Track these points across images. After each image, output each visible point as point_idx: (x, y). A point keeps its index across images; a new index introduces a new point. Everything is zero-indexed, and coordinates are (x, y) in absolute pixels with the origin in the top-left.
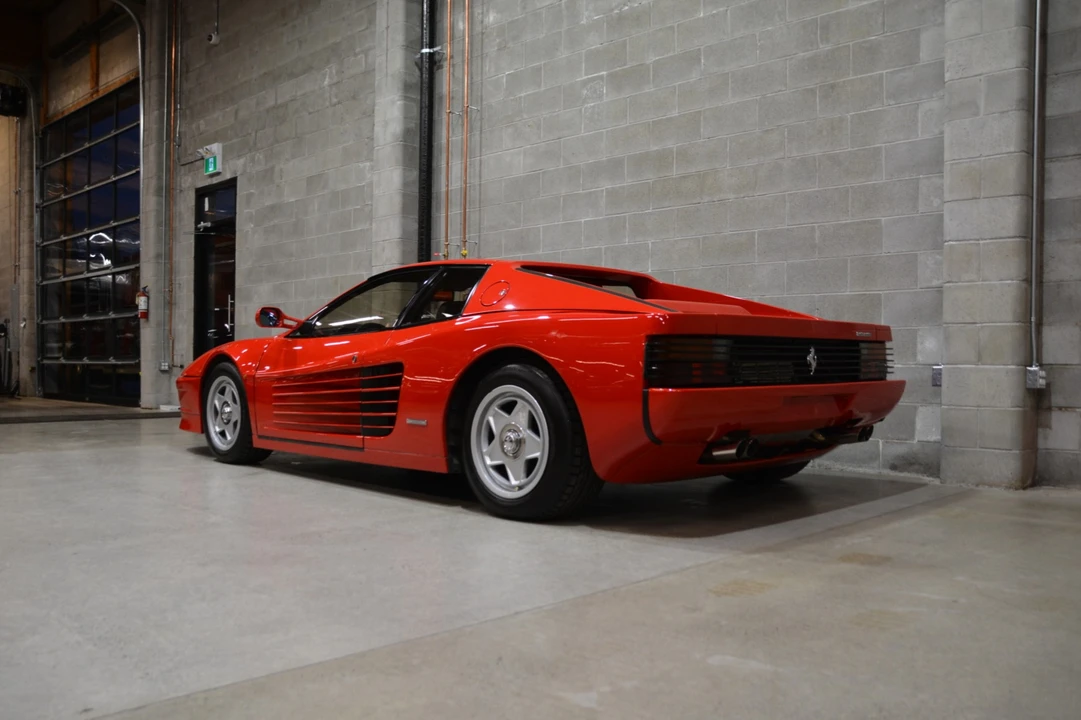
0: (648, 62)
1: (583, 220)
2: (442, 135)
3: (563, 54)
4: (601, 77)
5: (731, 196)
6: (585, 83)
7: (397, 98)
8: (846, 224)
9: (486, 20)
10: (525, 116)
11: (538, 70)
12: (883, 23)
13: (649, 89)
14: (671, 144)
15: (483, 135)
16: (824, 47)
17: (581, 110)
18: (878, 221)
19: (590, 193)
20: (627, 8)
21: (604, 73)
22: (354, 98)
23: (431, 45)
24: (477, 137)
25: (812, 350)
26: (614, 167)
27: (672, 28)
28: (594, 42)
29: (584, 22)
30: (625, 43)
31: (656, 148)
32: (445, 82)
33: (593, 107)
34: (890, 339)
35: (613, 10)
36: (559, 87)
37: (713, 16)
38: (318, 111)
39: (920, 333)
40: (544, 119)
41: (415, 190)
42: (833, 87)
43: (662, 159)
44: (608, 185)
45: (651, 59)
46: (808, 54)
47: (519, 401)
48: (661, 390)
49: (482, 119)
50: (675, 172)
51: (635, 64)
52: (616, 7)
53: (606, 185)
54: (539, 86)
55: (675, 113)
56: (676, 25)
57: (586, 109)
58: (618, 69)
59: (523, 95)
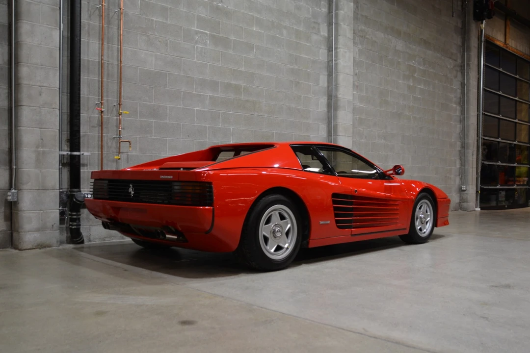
0: (231, 38)
1: (196, 109)
3: (183, 9)
4: (206, 34)
5: (266, 115)
6: (197, 33)
10: (156, 34)
13: (231, 52)
14: (242, 83)
16: (296, 67)
17: (194, 47)
18: (310, 136)
19: (200, 94)
20: (220, 5)
21: (208, 32)
26: (214, 85)
27: (242, 28)
28: (203, 12)
30: (219, 23)
31: (234, 83)
33: (202, 48)
36: (181, 27)
40: (170, 41)
42: (298, 83)
43: (237, 89)
46: (291, 67)
50: (243, 97)
51: (224, 36)
53: (209, 93)
54: (167, 19)
55: (243, 69)
56: (244, 27)
57: (197, 47)
58: (215, 34)
59: (155, 19)
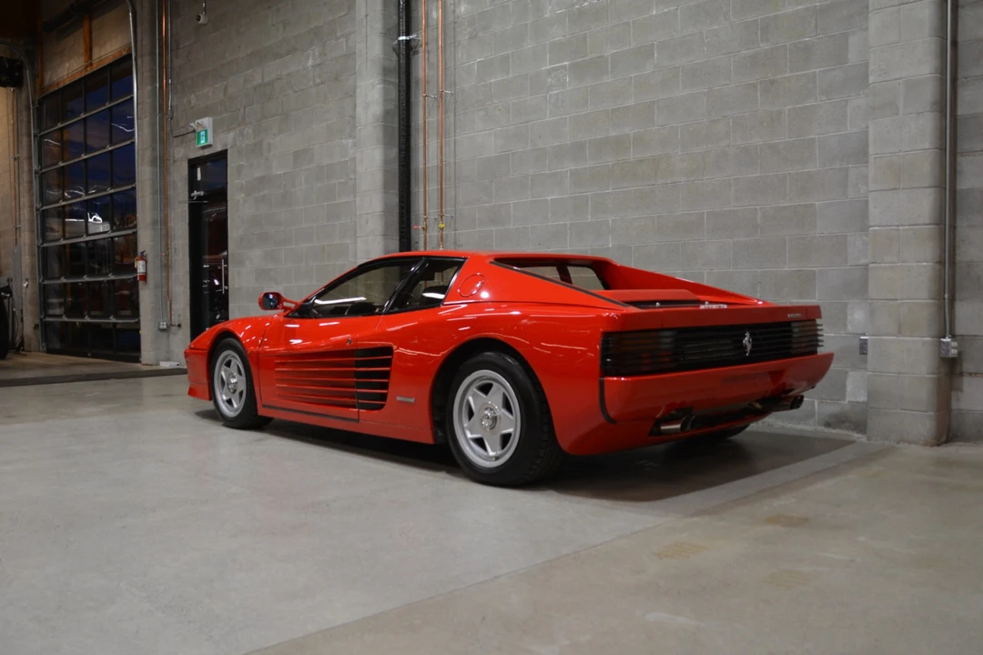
0: (606, 54)
1: (549, 198)
2: (419, 116)
3: (529, 44)
4: (564, 67)
5: (683, 179)
6: (549, 72)
7: (376, 82)
8: (784, 207)
9: (458, 11)
10: (496, 101)
11: (506, 58)
12: (816, 26)
13: (607, 79)
14: (629, 131)
15: (457, 117)
16: (765, 46)
17: (546, 97)
18: (813, 205)
19: (556, 173)
20: (586, 4)
21: (567, 63)
22: (336, 79)
23: (407, 34)
24: (452, 119)
25: (747, 334)
26: (577, 150)
27: (627, 24)
28: (558, 34)
29: (548, 15)
30: (585, 37)
31: (614, 134)
32: (421, 67)
33: (557, 94)
34: (820, 317)
35: (573, 5)
36: (526, 75)
37: (665, 14)
38: (302, 90)
39: (849, 306)
40: (513, 104)
41: (395, 167)
42: (772, 82)
43: (620, 144)
44: (572, 167)
45: (609, 52)
46: (750, 52)
47: (495, 384)
48: (615, 379)
49: (455, 102)
50: (632, 156)
51: (594, 55)
52: (577, 3)
53: (570, 166)
54: (508, 74)
55: (631, 102)
56: (631, 21)
57: (550, 96)
58: (580, 60)
59: (493, 81)
